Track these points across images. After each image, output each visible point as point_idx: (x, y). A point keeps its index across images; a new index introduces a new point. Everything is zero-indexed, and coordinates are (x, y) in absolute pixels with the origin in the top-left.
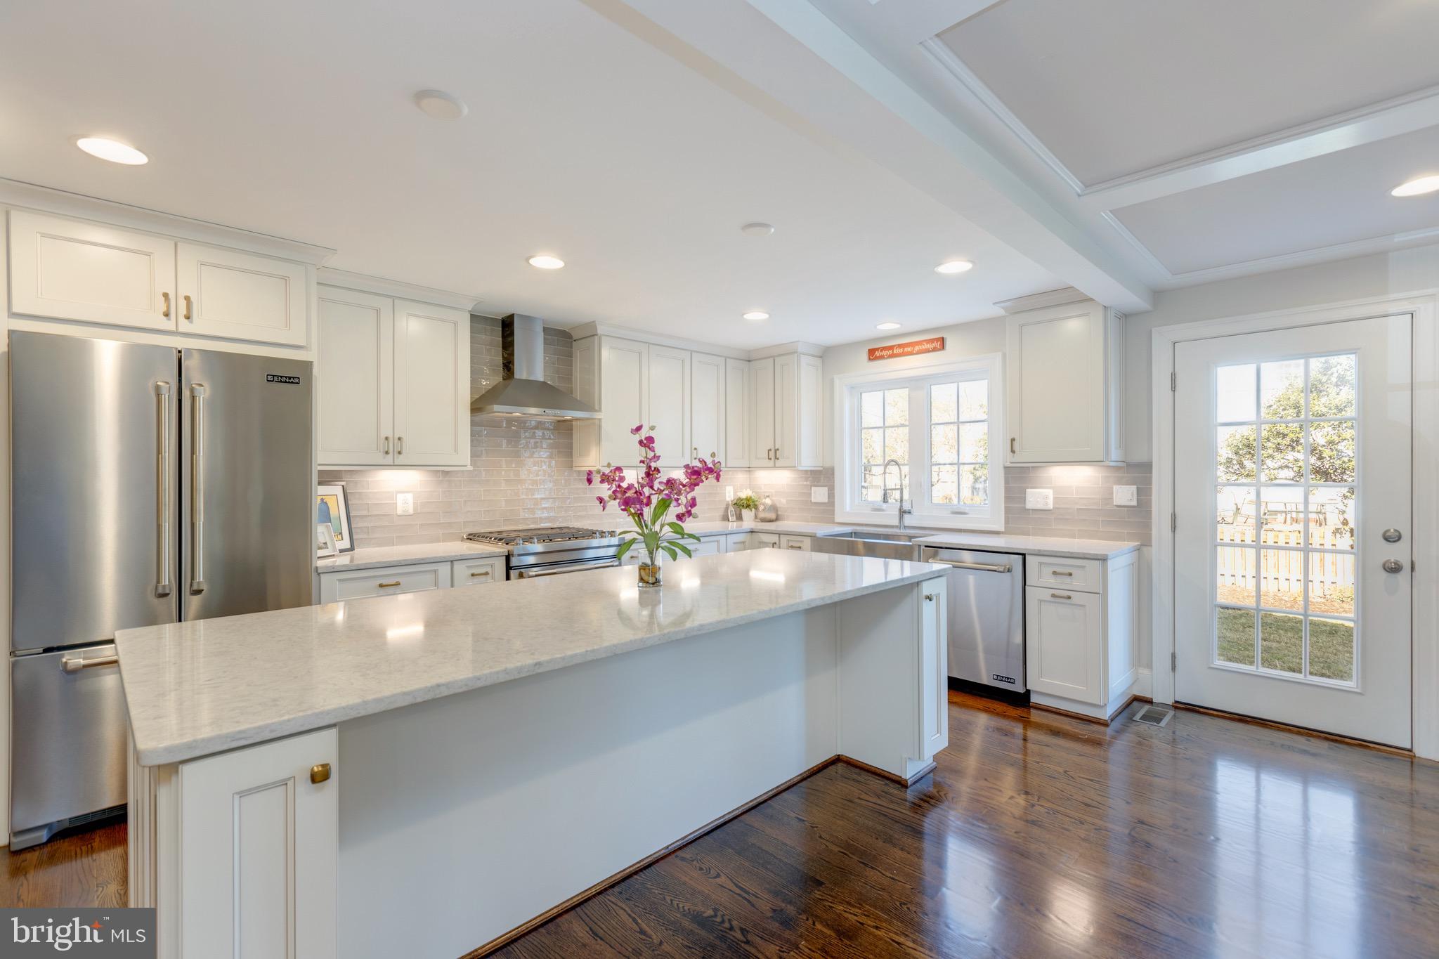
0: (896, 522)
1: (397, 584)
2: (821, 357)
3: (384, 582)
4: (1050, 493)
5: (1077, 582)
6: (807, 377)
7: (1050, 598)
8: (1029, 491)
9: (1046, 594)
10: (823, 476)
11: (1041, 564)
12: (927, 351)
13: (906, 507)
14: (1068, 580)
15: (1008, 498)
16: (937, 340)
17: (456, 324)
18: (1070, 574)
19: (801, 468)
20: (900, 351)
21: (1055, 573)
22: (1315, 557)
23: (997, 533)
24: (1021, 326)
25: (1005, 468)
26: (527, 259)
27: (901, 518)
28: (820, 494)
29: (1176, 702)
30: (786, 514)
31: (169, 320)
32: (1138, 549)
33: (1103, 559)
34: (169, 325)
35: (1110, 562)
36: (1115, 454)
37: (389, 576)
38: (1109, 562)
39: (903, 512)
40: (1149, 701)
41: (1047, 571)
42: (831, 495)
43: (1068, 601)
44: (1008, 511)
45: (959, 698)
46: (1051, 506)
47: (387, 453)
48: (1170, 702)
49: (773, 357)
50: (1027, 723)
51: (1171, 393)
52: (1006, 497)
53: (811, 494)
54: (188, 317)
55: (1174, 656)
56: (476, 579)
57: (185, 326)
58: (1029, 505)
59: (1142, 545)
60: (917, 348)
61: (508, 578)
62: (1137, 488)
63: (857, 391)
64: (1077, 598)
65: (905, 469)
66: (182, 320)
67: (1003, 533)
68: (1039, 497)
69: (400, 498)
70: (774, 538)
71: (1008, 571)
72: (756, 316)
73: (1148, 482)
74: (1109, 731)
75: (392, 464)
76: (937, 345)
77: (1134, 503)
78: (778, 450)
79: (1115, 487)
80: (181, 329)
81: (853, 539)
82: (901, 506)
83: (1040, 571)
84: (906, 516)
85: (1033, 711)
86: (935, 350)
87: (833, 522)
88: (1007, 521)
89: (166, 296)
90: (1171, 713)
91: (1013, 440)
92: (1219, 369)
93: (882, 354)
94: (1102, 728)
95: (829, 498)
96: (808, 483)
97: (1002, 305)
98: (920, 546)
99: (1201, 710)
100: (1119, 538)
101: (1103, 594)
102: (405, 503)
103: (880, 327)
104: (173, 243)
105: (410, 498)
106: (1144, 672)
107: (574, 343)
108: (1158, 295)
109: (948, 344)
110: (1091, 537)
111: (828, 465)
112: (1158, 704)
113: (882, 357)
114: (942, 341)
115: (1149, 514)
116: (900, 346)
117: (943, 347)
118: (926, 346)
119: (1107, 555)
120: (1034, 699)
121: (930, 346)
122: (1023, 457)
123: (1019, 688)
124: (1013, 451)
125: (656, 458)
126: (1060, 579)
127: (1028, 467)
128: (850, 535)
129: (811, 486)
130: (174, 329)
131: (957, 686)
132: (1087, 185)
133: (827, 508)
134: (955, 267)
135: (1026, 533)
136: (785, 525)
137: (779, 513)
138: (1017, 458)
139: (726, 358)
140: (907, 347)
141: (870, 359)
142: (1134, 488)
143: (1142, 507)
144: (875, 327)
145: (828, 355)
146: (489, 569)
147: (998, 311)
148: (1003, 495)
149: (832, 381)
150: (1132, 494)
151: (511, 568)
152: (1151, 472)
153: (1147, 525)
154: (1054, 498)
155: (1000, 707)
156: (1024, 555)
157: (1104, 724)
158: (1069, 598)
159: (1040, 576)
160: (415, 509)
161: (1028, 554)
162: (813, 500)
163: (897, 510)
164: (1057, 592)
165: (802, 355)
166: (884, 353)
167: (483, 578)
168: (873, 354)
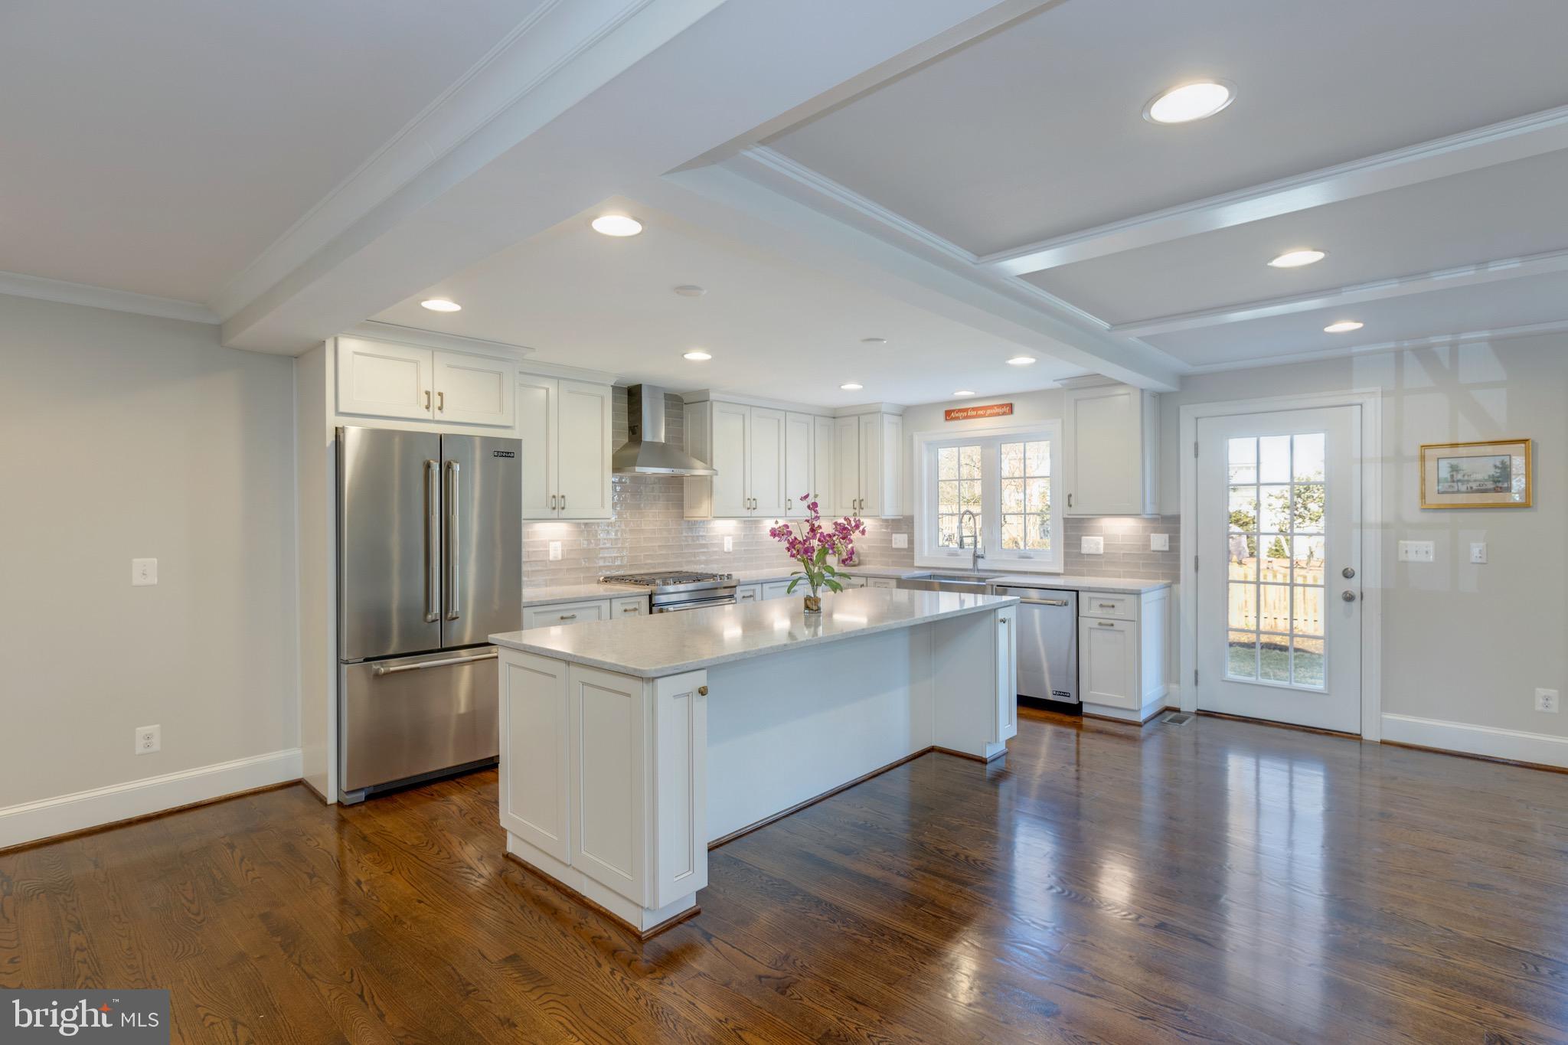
0: (970, 566)
1: (573, 617)
2: (901, 415)
3: (565, 615)
4: (1100, 540)
5: (1118, 613)
6: (889, 433)
7: (1097, 626)
8: (1083, 538)
9: (1094, 623)
10: (903, 524)
11: (1090, 598)
12: (998, 414)
13: (979, 553)
14: (1111, 611)
15: (1067, 545)
16: (1006, 405)
17: (602, 398)
18: (1113, 606)
19: (883, 517)
20: (974, 413)
21: (1101, 606)
22: (1298, 590)
23: (1057, 574)
24: (1076, 401)
25: (1064, 519)
26: (683, 355)
27: (975, 563)
28: (900, 541)
29: (1198, 710)
30: (867, 559)
31: (429, 411)
32: (1169, 586)
33: (1137, 594)
34: (428, 415)
35: (1143, 597)
36: (1150, 509)
37: (566, 610)
38: (1142, 595)
39: (976, 557)
40: (1177, 710)
41: (1095, 604)
42: (911, 542)
43: (1111, 628)
44: (1066, 555)
45: (1026, 711)
46: (1101, 551)
47: (554, 508)
48: (1194, 710)
49: (859, 416)
50: (1080, 727)
51: (1194, 459)
52: (1065, 544)
53: (891, 540)
54: (440, 409)
55: (1196, 673)
56: (627, 614)
57: (439, 416)
58: (1084, 551)
59: (1173, 583)
60: (989, 412)
61: (651, 612)
62: (1170, 537)
63: (934, 446)
64: (1118, 625)
65: (979, 519)
66: (437, 411)
67: (1062, 574)
68: (1092, 544)
69: (552, 545)
70: (862, 581)
71: (1065, 605)
72: (852, 386)
73: (1177, 531)
74: (1143, 732)
75: (557, 517)
76: (1007, 409)
77: (1167, 548)
78: (863, 500)
79: (1152, 535)
80: (436, 418)
81: (932, 580)
82: (975, 551)
83: (1090, 603)
84: (980, 561)
85: (1084, 719)
86: (1004, 414)
87: (912, 566)
88: (1066, 564)
89: (428, 393)
90: (1193, 717)
91: (1070, 496)
92: (1230, 441)
93: (957, 415)
94: (1137, 728)
95: (908, 544)
96: (889, 530)
97: (1060, 382)
98: (992, 586)
99: (1217, 715)
100: (1155, 577)
101: (1138, 622)
102: (555, 551)
103: (956, 394)
104: (431, 352)
105: (559, 544)
106: (1174, 686)
107: (684, 406)
108: (1185, 380)
109: (1016, 409)
110: (1132, 577)
111: (907, 513)
112: (1184, 712)
113: (957, 418)
114: (1011, 406)
115: (1178, 558)
116: (974, 409)
117: (1011, 412)
118: (997, 410)
119: (1140, 590)
120: (1086, 709)
121: (1000, 410)
122: (1078, 510)
123: (1073, 700)
124: (1070, 506)
125: (817, 518)
126: (1105, 610)
127: (1083, 519)
128: (930, 577)
129: (892, 533)
130: (431, 418)
131: (1024, 702)
132: (1113, 325)
133: (909, 552)
134: (1023, 360)
135: (1082, 574)
136: (869, 568)
137: (861, 558)
138: (1073, 511)
139: (815, 415)
140: (979, 410)
141: (946, 419)
142: (1167, 536)
143: (1173, 552)
144: (952, 394)
145: (907, 414)
146: (637, 606)
147: (1057, 385)
148: (1063, 542)
149: (911, 438)
150: (1165, 540)
151: (654, 605)
152: (1179, 523)
153: (1176, 567)
154: (1105, 545)
155: (1057, 716)
156: (1077, 591)
157: (1139, 725)
158: (1112, 625)
159: (1090, 608)
160: (563, 555)
161: (1082, 591)
162: (894, 546)
163: (972, 555)
164: (1102, 621)
165: (885, 415)
166: (960, 414)
167: (632, 613)
168: (949, 415)
